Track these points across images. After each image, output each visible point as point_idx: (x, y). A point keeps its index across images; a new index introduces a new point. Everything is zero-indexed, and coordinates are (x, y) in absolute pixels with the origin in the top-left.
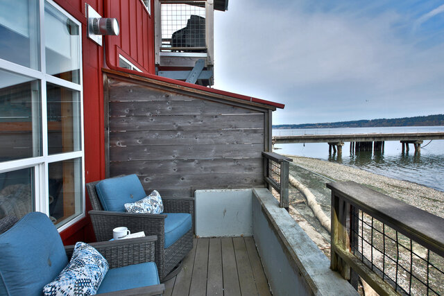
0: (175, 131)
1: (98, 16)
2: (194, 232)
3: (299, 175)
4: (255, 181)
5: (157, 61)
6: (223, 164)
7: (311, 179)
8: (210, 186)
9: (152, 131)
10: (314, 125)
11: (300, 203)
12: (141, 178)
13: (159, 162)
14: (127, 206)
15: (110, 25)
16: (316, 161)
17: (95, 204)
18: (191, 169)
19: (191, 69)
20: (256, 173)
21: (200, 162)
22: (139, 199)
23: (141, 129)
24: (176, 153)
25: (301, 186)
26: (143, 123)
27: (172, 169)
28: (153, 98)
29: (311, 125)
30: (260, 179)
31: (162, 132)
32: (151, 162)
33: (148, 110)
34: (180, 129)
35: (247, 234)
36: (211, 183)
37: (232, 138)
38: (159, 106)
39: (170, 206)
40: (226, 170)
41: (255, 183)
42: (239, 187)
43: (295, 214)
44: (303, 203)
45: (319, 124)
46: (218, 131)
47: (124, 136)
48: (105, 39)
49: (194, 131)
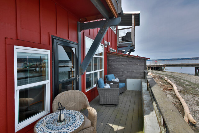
0: (122, 65)
1: (106, 42)
2: (126, 89)
3: (174, 80)
4: (142, 77)
5: (118, 45)
6: (134, 73)
7: (179, 82)
8: (130, 78)
9: (117, 65)
10: (190, 58)
11: (170, 89)
12: (114, 75)
13: (118, 72)
14: (112, 80)
15: (108, 44)
16: (186, 75)
17: (106, 79)
18: (126, 74)
19: (127, 47)
20: (142, 75)
21: (128, 72)
22: (114, 79)
23: (114, 64)
24: (122, 70)
25: (172, 84)
26: (114, 63)
27: (121, 73)
28: (117, 58)
29: (188, 58)
30: (143, 77)
31: (119, 65)
32: (116, 72)
33: (116, 60)
34: (123, 64)
35: (140, 90)
36: (130, 77)
37: (136, 67)
38: (118, 59)
39: (121, 81)
40: (134, 74)
41: (142, 78)
42: (138, 79)
43: (166, 93)
44: (171, 89)
45: (193, 58)
46: (132, 65)
47: (110, 66)
48: (107, 46)
49: (126, 65)
